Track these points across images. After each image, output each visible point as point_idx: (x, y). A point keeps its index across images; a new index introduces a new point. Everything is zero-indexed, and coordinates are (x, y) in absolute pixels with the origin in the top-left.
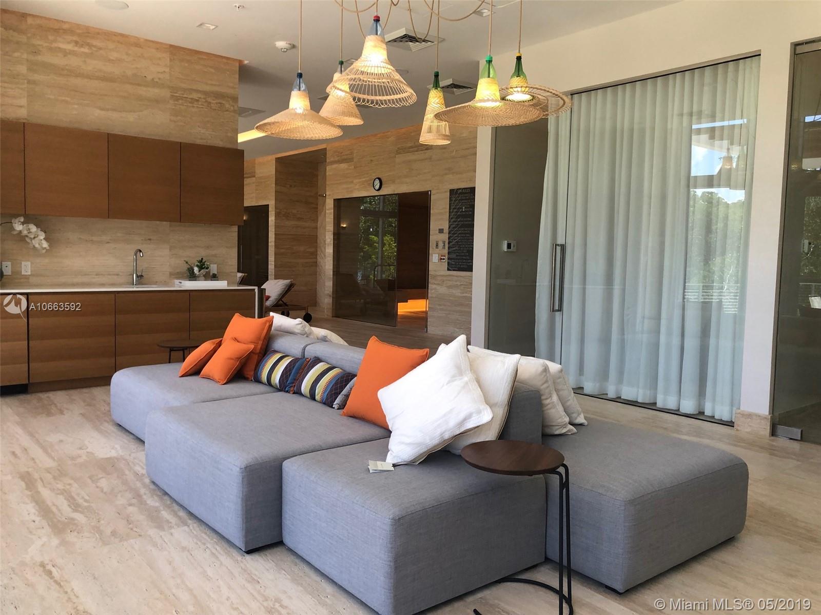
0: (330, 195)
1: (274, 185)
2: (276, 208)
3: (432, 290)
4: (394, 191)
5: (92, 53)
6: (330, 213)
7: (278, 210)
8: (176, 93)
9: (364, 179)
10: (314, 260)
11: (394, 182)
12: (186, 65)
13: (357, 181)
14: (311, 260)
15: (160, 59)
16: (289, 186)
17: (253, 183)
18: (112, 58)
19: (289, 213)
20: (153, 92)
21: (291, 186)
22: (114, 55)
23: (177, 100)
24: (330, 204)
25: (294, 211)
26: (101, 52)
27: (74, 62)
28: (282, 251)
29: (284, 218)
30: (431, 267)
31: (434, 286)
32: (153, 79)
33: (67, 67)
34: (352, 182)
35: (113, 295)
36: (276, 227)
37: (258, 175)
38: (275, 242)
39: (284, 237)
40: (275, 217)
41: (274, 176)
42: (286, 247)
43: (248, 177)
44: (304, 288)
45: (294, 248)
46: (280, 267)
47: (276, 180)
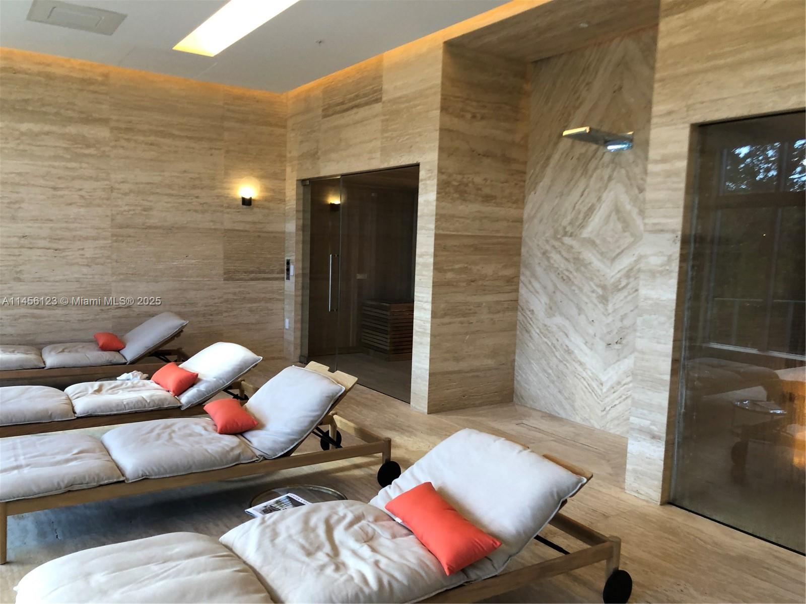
1: (437, 113)
2: (441, 171)
7: (444, 177)
10: (514, 296)
14: (506, 297)
16: (469, 116)
17: (375, 116)
19: (467, 185)
25: (478, 180)
28: (450, 276)
29: (456, 196)
36: (440, 218)
37: (384, 99)
38: (435, 256)
39: (456, 242)
40: (438, 193)
41: (439, 89)
42: (457, 266)
43: (357, 106)
44: (490, 362)
45: (475, 268)
46: (445, 315)
47: (445, 98)
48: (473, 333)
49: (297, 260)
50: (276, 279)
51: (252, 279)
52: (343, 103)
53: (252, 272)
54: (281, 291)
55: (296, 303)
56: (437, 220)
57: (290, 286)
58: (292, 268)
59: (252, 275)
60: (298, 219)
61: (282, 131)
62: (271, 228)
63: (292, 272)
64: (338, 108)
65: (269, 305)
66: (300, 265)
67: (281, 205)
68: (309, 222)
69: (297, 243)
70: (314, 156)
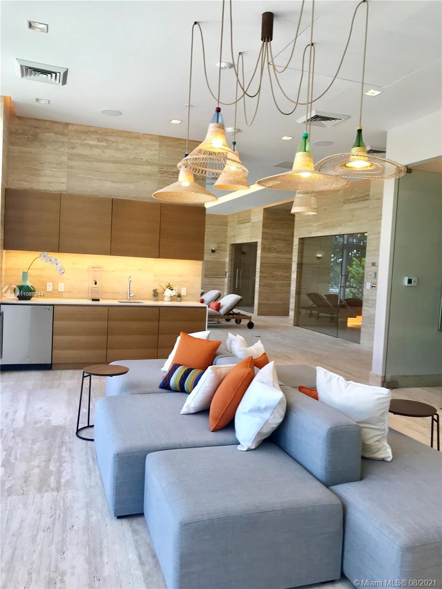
0: (296, 235)
1: (261, 228)
2: (262, 244)
3: (364, 311)
4: (340, 232)
5: (108, 146)
6: (296, 249)
7: (264, 246)
8: (162, 169)
9: (320, 223)
10: (289, 282)
11: (340, 226)
12: (170, 148)
13: (314, 225)
14: (286, 282)
15: (152, 146)
16: (272, 228)
17: (249, 226)
18: (121, 148)
19: (271, 248)
20: (147, 169)
21: (274, 228)
22: (121, 146)
23: (163, 174)
24: (296, 242)
25: (275, 246)
26: (114, 144)
27: (96, 152)
28: (266, 275)
29: (267, 251)
30: (365, 293)
31: (366, 308)
32: (147, 160)
33: (92, 156)
34: (311, 225)
35: (107, 308)
36: (262, 257)
37: (252, 221)
38: (260, 268)
39: (267, 265)
40: (261, 250)
41: (262, 221)
42: (268, 272)
43: (245, 222)
44: (280, 302)
45: (274, 273)
46: (263, 286)
47: (263, 224)
48: (274, 293)
49: (229, 271)
50: (222, 278)
51: (214, 278)
52: (242, 221)
53: (214, 275)
54: (224, 282)
55: (228, 286)
56: (261, 258)
57: (226, 280)
58: (227, 274)
59: (214, 276)
60: (230, 257)
61: (226, 227)
62: (221, 260)
63: (227, 275)
64: (241, 222)
65: (219, 287)
66: (230, 273)
67: (224, 253)
68: (233, 258)
69: (229, 265)
70: (234, 236)
